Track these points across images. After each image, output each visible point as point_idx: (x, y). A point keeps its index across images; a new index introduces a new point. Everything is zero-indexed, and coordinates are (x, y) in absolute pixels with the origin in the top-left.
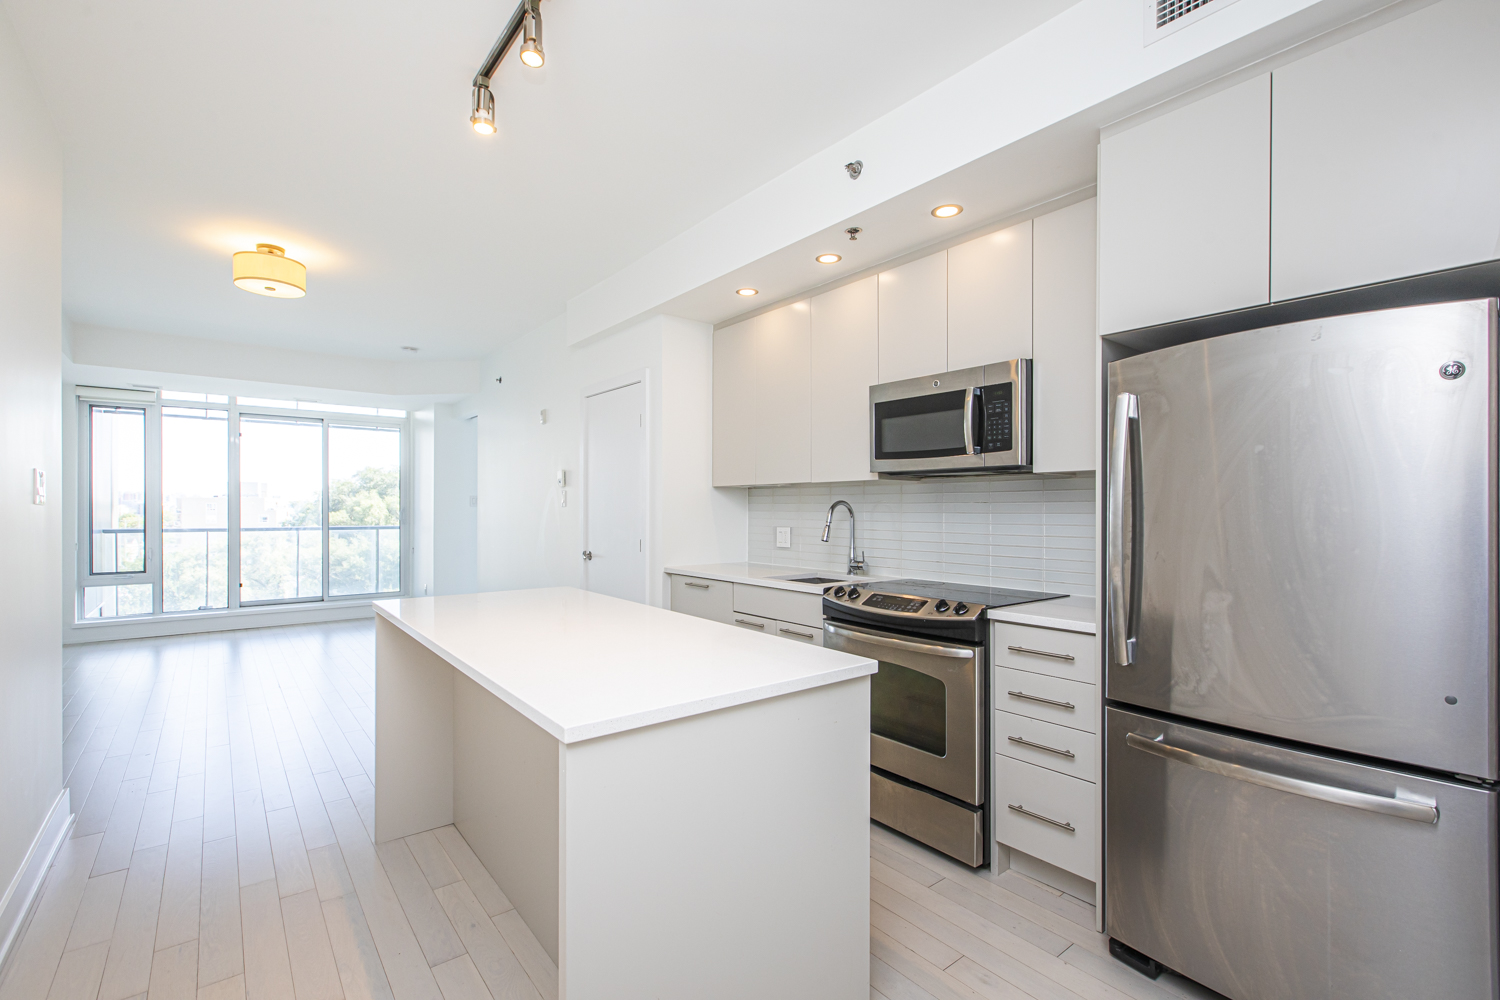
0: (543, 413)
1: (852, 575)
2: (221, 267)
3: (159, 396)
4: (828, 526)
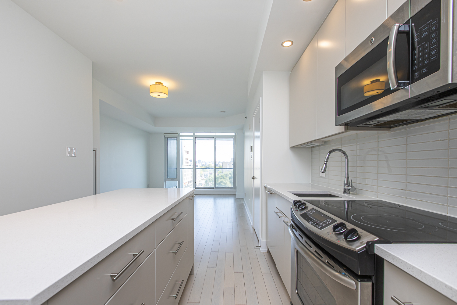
0: (249, 126)
1: (346, 194)
3: (179, 134)
4: (326, 164)
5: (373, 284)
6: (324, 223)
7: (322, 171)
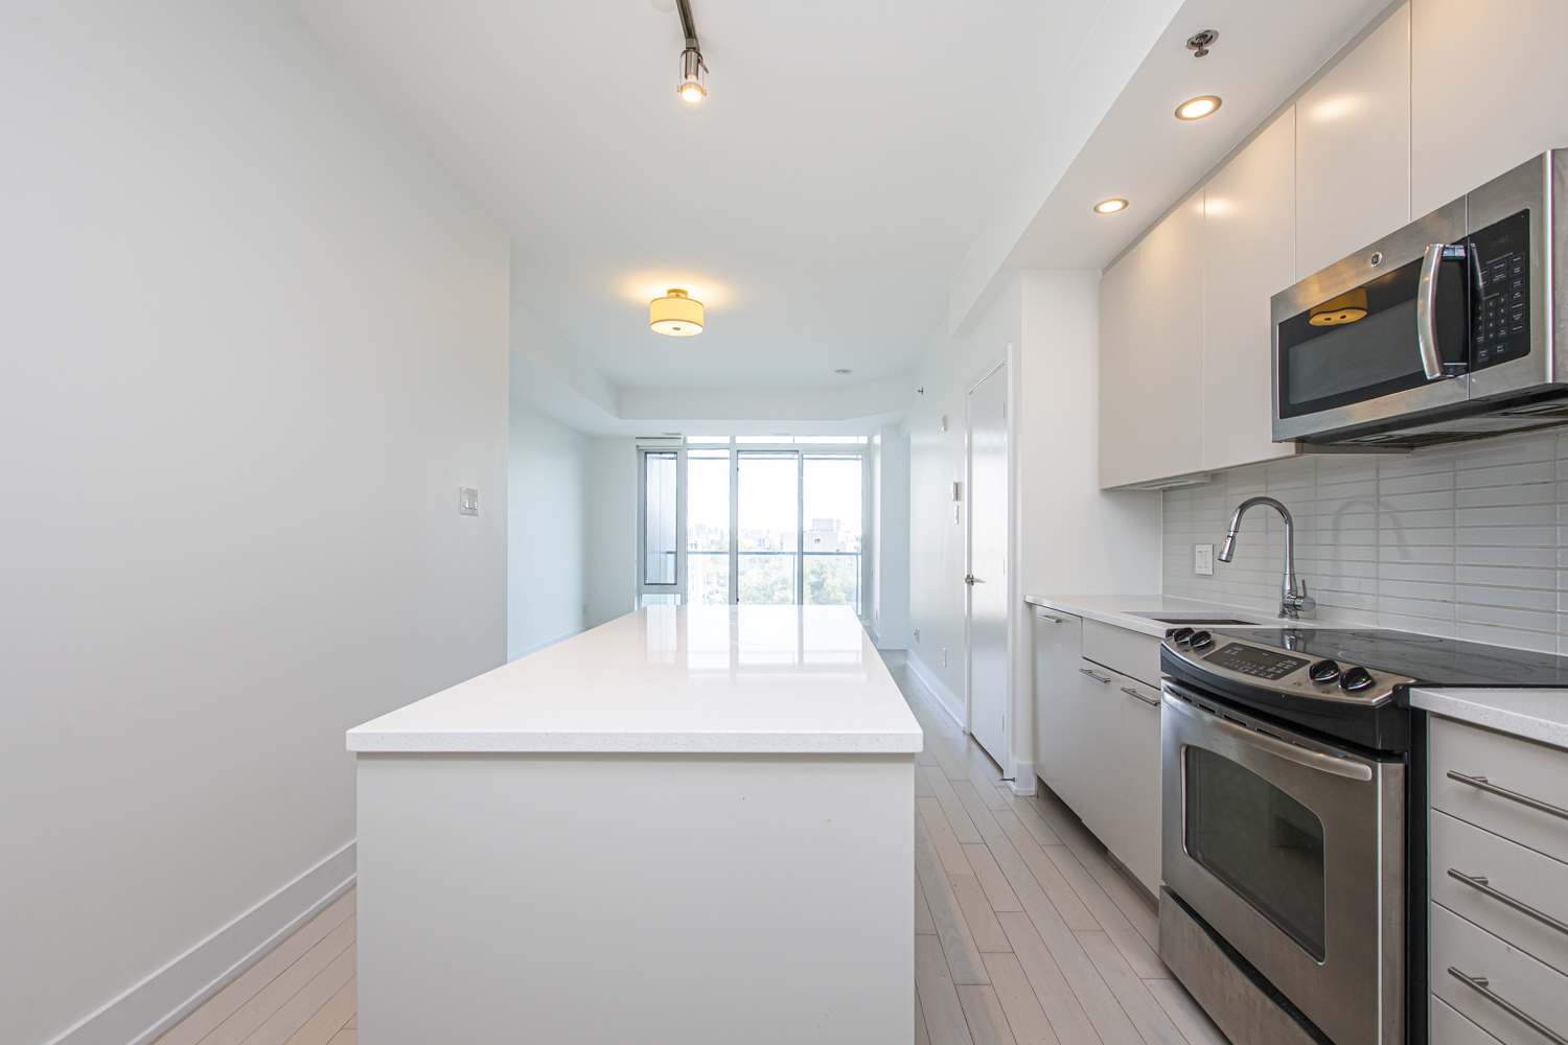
0: (945, 420)
1: (1286, 619)
2: (641, 316)
3: (685, 440)
4: (1233, 538)
5: (1406, 768)
6: (1278, 668)
7: (1224, 558)
